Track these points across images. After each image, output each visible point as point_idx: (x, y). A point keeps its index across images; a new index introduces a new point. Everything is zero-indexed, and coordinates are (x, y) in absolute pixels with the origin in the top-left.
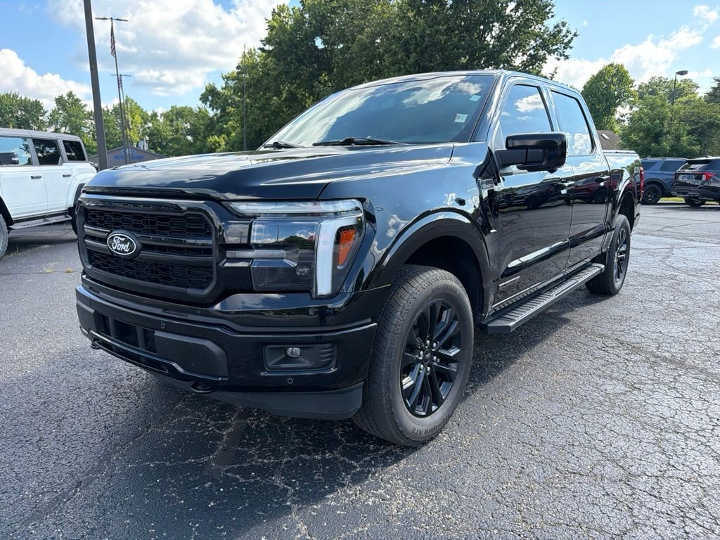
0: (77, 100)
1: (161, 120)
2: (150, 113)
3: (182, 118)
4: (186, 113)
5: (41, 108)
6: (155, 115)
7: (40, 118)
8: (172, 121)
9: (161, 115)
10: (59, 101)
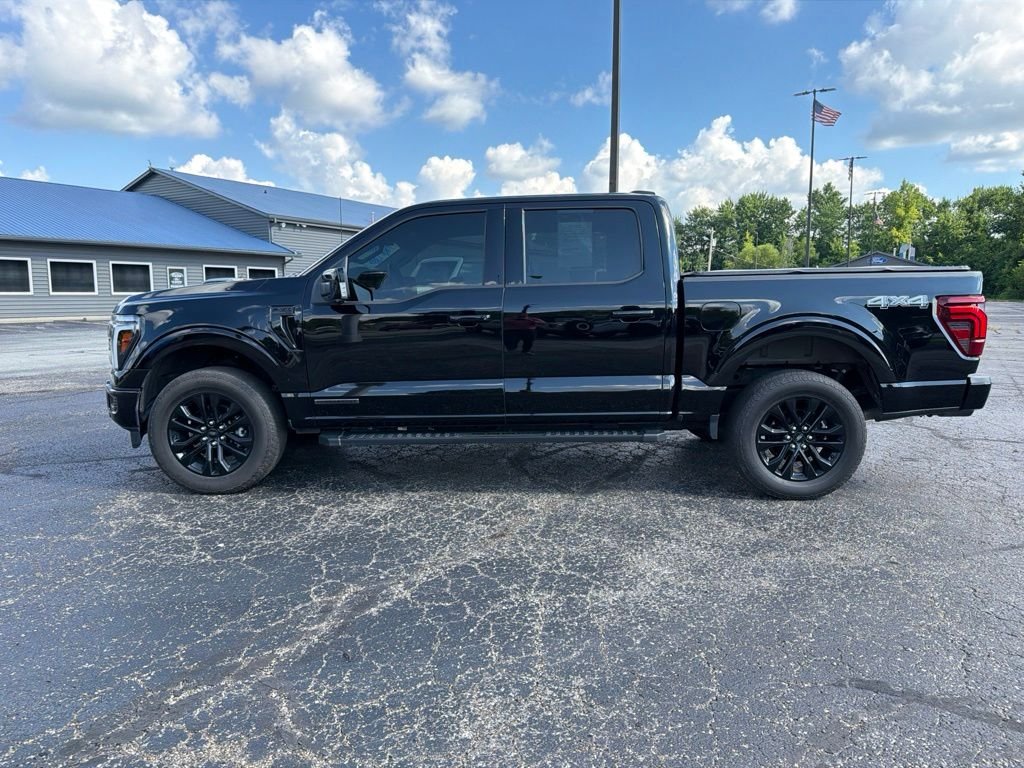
0: (837, 194)
1: (954, 211)
2: (938, 201)
3: (990, 205)
4: (998, 198)
5: (790, 208)
6: (945, 205)
7: (786, 221)
8: (971, 211)
9: (955, 205)
10: (813, 197)
